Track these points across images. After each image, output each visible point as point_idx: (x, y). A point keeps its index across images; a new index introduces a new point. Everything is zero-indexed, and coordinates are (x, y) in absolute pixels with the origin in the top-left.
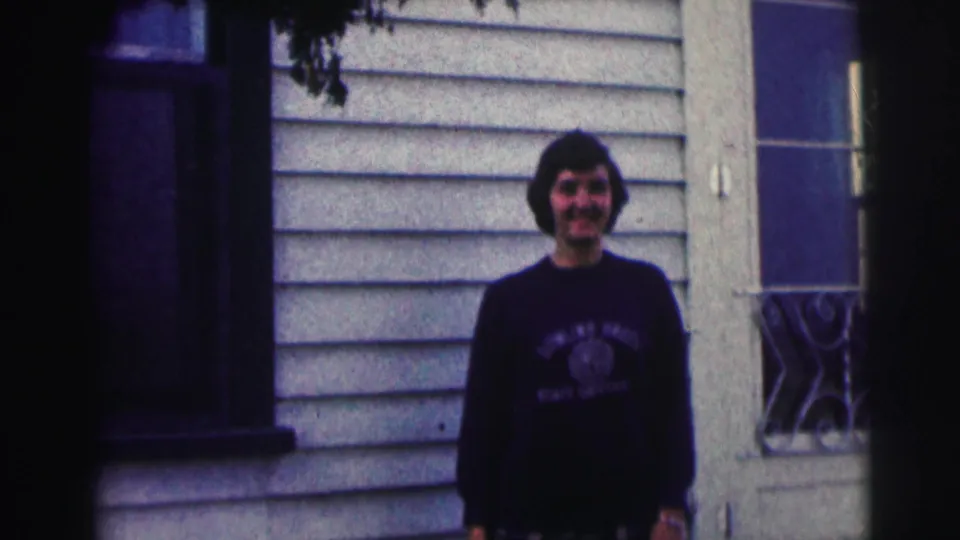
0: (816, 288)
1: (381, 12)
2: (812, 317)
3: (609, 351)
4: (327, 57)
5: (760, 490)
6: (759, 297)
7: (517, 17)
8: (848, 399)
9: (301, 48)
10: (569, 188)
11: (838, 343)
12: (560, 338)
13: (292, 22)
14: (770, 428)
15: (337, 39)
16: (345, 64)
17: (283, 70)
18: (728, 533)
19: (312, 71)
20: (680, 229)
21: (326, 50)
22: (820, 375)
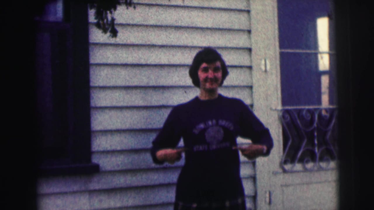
0: (302, 107)
1: (131, 1)
2: (301, 117)
3: (222, 131)
4: (110, 18)
5: (282, 186)
6: (281, 110)
7: (184, 2)
8: (316, 150)
9: (100, 15)
10: (206, 70)
11: (311, 129)
12: (202, 126)
13: (96, 5)
14: (285, 162)
15: (113, 10)
16: (116, 22)
17: (93, 24)
18: (270, 203)
19: (104, 24)
20: (250, 84)
21: (109, 16)
22: (305, 141)
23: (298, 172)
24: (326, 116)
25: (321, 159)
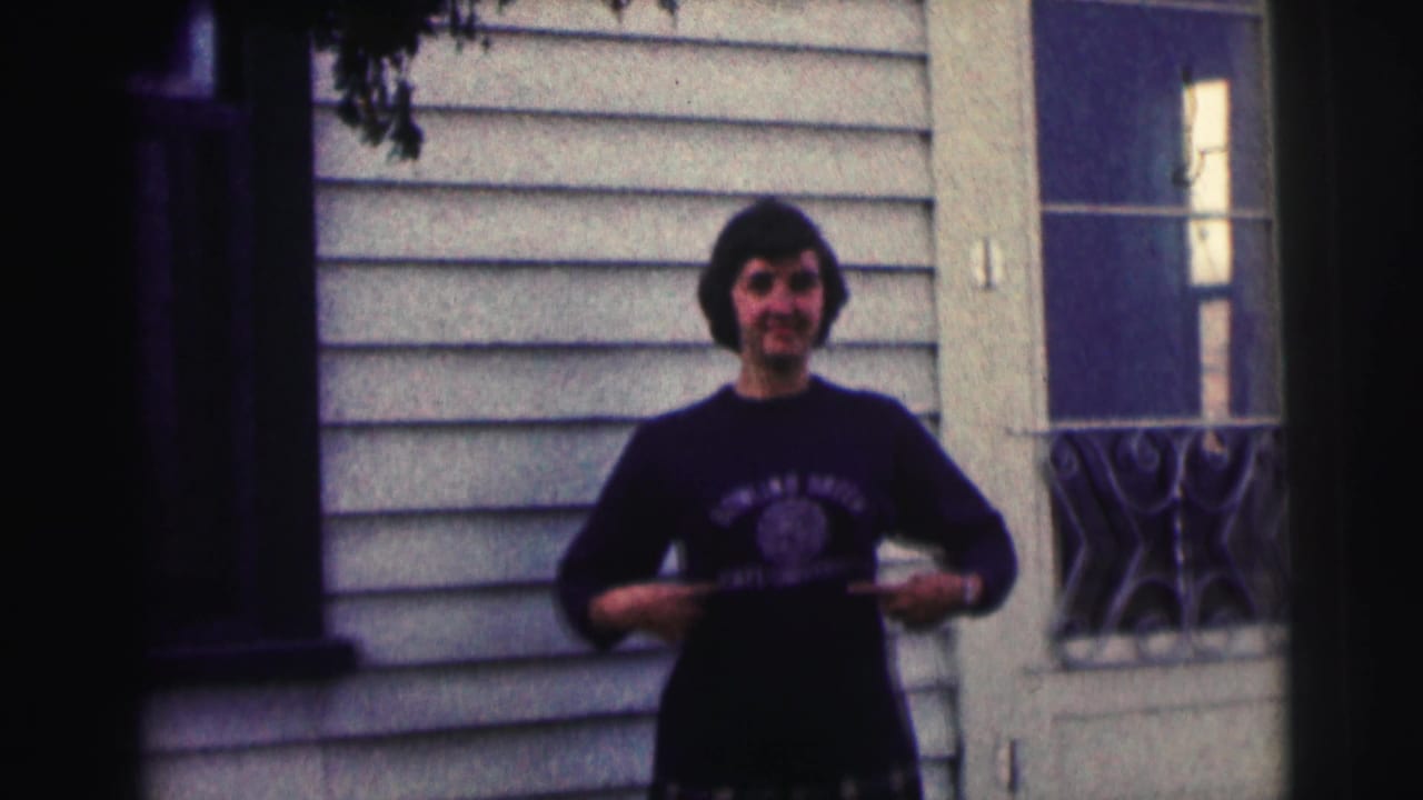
0: (1128, 424)
1: (472, 17)
2: (1125, 465)
3: (821, 519)
4: (392, 89)
5: (1059, 718)
6: (1048, 436)
7: (675, 24)
8: (1182, 585)
9: (353, 72)
10: (761, 284)
11: (1162, 506)
12: (745, 497)
13: (338, 34)
14: (1064, 631)
15: (405, 57)
16: (420, 98)
17: (327, 105)
18: (1013, 784)
19: (370, 108)
20: (926, 337)
21: (391, 77)
22: (1140, 553)
23: (1117, 667)
24: (1216, 458)
25: (1205, 620)
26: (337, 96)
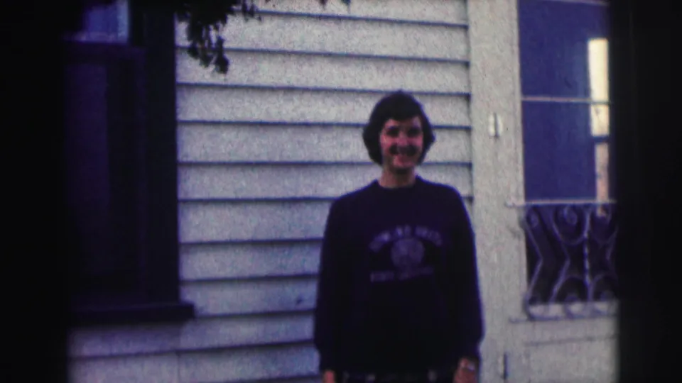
0: (562, 202)
1: (253, 7)
2: (561, 222)
3: (420, 245)
4: (214, 39)
5: (527, 345)
6: (524, 208)
7: (349, 10)
8: (588, 280)
9: (196, 33)
10: (393, 133)
11: (578, 241)
12: (386, 237)
13: (189, 14)
14: (532, 301)
15: (221, 25)
16: (226, 45)
17: (183, 48)
18: (505, 375)
19: (204, 49)
20: (467, 160)
21: (213, 34)
22: (567, 263)
23: (556, 319)
24: (603, 219)
25: (597, 297)
26: (187, 43)
